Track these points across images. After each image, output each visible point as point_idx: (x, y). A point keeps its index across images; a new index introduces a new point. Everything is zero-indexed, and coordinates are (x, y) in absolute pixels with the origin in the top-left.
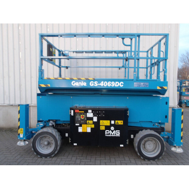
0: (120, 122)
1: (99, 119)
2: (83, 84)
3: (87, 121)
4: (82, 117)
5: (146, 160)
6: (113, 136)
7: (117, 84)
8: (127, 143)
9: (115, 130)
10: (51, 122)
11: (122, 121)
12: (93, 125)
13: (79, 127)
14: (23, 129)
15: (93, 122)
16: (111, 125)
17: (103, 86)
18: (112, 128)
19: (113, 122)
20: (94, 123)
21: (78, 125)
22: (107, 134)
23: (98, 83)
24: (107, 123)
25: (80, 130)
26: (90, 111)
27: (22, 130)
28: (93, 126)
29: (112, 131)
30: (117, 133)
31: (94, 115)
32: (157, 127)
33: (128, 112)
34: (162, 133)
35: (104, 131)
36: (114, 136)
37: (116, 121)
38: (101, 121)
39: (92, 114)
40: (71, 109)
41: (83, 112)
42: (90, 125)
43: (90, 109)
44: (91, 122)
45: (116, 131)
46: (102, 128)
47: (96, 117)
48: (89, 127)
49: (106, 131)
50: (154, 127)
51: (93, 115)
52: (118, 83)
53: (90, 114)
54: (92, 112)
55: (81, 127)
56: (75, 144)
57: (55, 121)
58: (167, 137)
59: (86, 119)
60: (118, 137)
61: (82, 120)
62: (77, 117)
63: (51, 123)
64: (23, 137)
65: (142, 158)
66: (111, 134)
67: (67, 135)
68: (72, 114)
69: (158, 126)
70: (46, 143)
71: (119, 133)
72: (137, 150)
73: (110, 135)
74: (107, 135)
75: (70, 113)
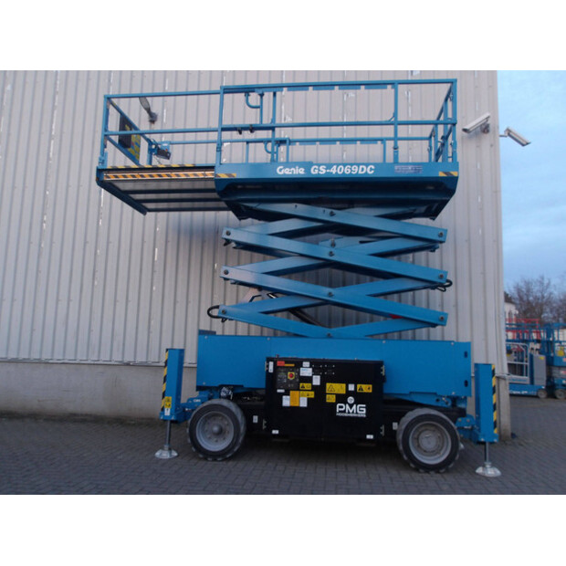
0: (367, 388)
1: (324, 381)
2: (299, 172)
3: (301, 384)
4: (291, 376)
5: (421, 470)
6: (351, 415)
7: (363, 169)
8: (383, 433)
9: (357, 402)
10: (224, 389)
11: (371, 386)
12: (313, 393)
13: (284, 397)
14: (171, 398)
15: (313, 386)
16: (349, 393)
17: (337, 173)
18: (351, 400)
19: (351, 387)
20: (314, 388)
21: (282, 391)
22: (340, 412)
23: (326, 169)
24: (339, 388)
25: (286, 402)
26: (306, 364)
27: (168, 401)
28: (312, 395)
29: (351, 406)
30: (360, 411)
31: (315, 373)
32: (445, 405)
33: (383, 368)
34: (460, 419)
35: (333, 405)
36: (355, 415)
37: (359, 386)
38: (328, 385)
39: (311, 369)
40: (269, 360)
41: (293, 365)
42: (305, 393)
43: (306, 360)
44: (307, 386)
45: (359, 406)
46: (331, 399)
47: (319, 377)
48: (303, 395)
49: (338, 405)
50: (439, 404)
51: (313, 371)
52: (364, 167)
53: (306, 371)
54: (310, 367)
55: (288, 397)
56: (275, 432)
57: (233, 388)
58: (470, 427)
59: (298, 380)
60: (362, 418)
61: (291, 382)
62: (281, 375)
63: (224, 391)
64: (171, 414)
65: (412, 465)
66: (349, 413)
67: (255, 419)
68: (271, 369)
69: (447, 403)
70: (216, 429)
71: (364, 409)
72: (401, 448)
73: (346, 415)
74: (339, 414)
75: (266, 369)
